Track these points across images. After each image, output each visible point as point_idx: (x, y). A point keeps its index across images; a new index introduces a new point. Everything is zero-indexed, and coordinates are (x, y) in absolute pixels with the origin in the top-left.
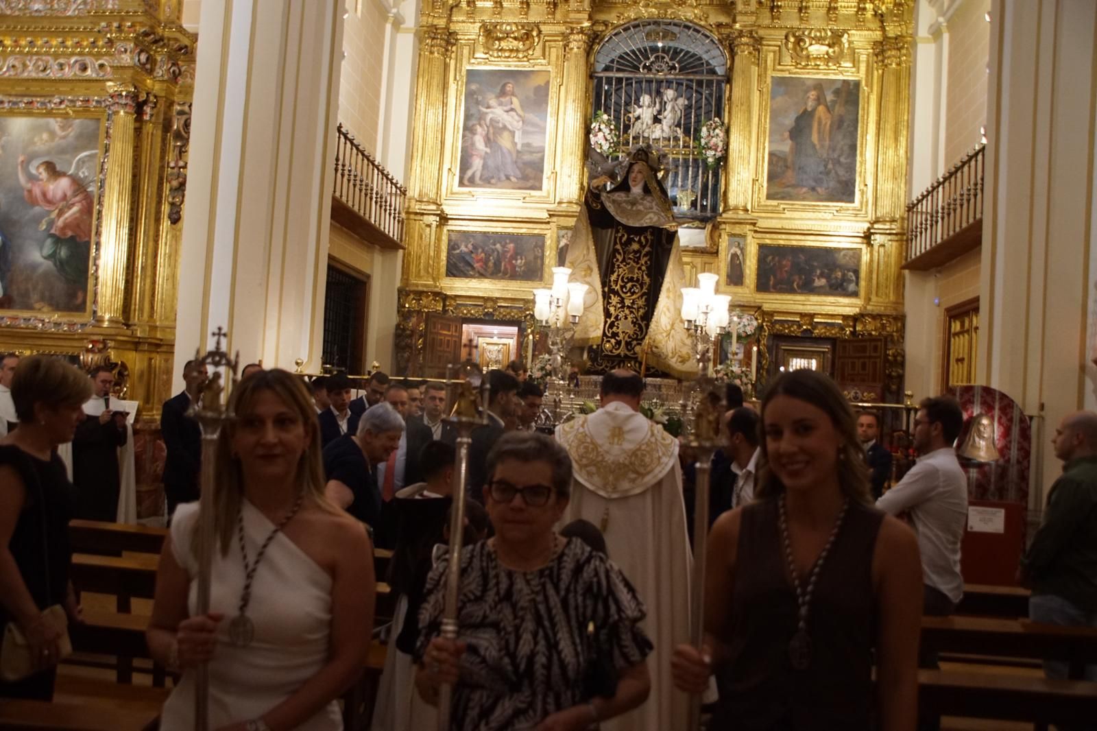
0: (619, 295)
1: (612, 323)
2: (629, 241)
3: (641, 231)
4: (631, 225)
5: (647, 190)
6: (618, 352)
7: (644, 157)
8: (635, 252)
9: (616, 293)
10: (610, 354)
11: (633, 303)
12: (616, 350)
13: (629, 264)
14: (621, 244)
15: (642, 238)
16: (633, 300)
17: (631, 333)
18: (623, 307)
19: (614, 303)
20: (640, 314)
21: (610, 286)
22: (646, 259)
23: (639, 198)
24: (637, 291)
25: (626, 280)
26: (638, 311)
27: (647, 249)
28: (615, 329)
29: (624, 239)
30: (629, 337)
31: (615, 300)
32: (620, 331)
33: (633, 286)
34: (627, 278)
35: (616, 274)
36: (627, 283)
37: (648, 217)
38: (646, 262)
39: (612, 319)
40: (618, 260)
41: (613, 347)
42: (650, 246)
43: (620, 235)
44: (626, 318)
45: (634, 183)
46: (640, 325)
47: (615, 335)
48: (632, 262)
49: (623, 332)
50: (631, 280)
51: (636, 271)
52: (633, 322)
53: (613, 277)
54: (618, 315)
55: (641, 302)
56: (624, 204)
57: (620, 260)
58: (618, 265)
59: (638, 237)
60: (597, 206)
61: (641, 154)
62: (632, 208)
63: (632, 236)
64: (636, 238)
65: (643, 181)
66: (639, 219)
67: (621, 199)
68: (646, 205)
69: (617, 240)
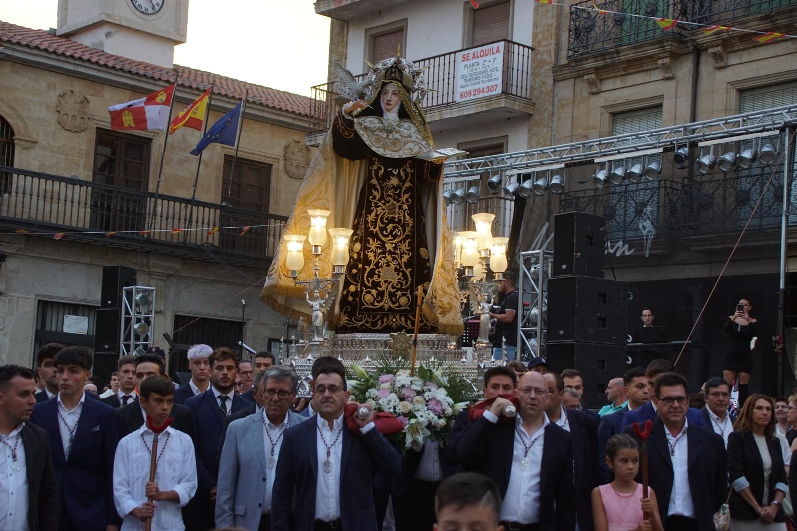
0: (379, 239)
1: (372, 271)
2: (387, 176)
3: (399, 163)
4: (388, 156)
5: (404, 114)
6: (381, 304)
7: (398, 76)
8: (395, 188)
9: (375, 236)
10: (371, 307)
11: (395, 248)
12: (378, 302)
13: (388, 202)
14: (378, 179)
15: (401, 171)
16: (395, 244)
17: (395, 282)
18: (384, 252)
19: (373, 248)
20: (404, 260)
21: (367, 228)
22: (407, 196)
23: (395, 124)
24: (399, 234)
25: (386, 221)
26: (402, 257)
27: (408, 184)
28: (375, 278)
29: (381, 172)
30: (393, 288)
31: (373, 244)
32: (382, 280)
33: (394, 227)
34: (387, 219)
35: (373, 214)
36: (387, 224)
37: (407, 147)
38: (407, 200)
39: (372, 267)
40: (374, 197)
41: (375, 299)
42: (412, 181)
43: (375, 168)
44: (388, 266)
45: (389, 107)
46: (403, 272)
47: (375, 285)
48: (391, 200)
49: (385, 282)
50: (391, 220)
51: (397, 210)
52: (396, 270)
53: (371, 218)
54: (378, 262)
55: (405, 247)
56: (378, 133)
57: (377, 198)
58: (376, 204)
59: (397, 171)
60: (350, 135)
61: (394, 72)
62: (388, 136)
63: (390, 169)
64: (395, 171)
65: (399, 104)
66: (397, 149)
67: (374, 126)
68: (403, 133)
69: (372, 174)
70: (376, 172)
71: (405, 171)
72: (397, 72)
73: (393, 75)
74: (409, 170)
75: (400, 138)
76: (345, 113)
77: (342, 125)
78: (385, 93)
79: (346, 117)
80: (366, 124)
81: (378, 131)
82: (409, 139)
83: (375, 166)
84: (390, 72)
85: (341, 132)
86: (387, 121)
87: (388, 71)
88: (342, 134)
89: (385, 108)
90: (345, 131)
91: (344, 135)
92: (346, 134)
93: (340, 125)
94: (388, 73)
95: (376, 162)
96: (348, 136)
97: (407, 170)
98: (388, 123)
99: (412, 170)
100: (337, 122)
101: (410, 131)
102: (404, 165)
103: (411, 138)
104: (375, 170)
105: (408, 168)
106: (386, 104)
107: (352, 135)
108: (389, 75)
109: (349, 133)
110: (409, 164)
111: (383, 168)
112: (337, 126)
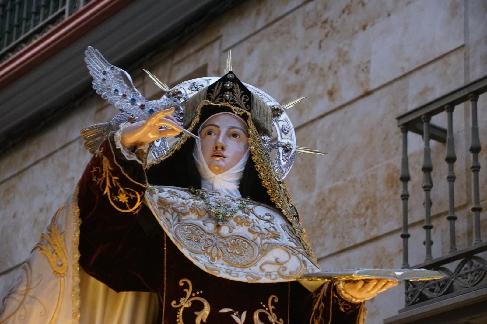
4: (223, 275)
15: (256, 316)
23: (234, 205)
29: (203, 315)
37: (271, 256)
43: (185, 303)
45: (217, 164)
56: (193, 219)
59: (244, 315)
60: (132, 202)
61: (231, 90)
62: (218, 226)
63: (225, 310)
64: (239, 316)
65: (243, 160)
66: (244, 259)
67: (184, 201)
68: (257, 227)
69: (178, 321)
70: (190, 314)
71: (263, 318)
73: (227, 95)
74: (272, 319)
75: (251, 236)
76: (124, 146)
77: (115, 172)
79: (125, 154)
80: (163, 195)
81: (193, 216)
82: (274, 240)
83: (186, 300)
84: (220, 89)
85: (107, 193)
86: (214, 196)
87: (215, 87)
88: (110, 199)
89: (210, 166)
90: (121, 191)
91: (115, 202)
92: (120, 200)
93: (107, 175)
94: (215, 91)
95: (188, 288)
96: (128, 206)
97: (269, 317)
98: (217, 200)
99: (281, 320)
100: (98, 169)
101: (272, 225)
102: (261, 303)
103: (277, 240)
104: (185, 309)
105: (271, 312)
106: (212, 156)
107: (138, 204)
108: (219, 96)
109: (130, 197)
110: (276, 301)
111: (209, 305)
112: (94, 180)
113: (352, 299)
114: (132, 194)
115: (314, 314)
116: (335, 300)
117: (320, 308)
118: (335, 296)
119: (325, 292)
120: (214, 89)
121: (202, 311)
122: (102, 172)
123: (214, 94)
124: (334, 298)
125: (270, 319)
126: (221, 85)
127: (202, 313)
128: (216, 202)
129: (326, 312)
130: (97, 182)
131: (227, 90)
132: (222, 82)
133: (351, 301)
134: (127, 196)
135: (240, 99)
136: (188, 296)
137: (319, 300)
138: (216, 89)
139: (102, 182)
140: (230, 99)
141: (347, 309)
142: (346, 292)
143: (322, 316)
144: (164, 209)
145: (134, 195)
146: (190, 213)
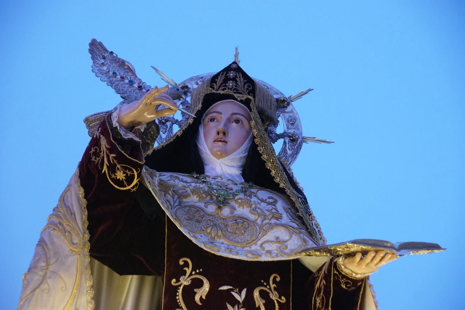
4: (223, 254)
15: (256, 293)
29: (202, 292)
56: (194, 201)
59: (244, 292)
60: (129, 180)
63: (225, 288)
64: (240, 293)
65: (246, 145)
66: (244, 238)
67: (185, 184)
68: (258, 208)
69: (178, 298)
70: (189, 293)
71: (264, 295)
72: (241, 80)
73: (231, 84)
74: (274, 296)
75: (252, 217)
76: (121, 125)
77: (112, 149)
78: (212, 120)
80: (164, 178)
81: (194, 198)
82: (273, 221)
83: (186, 279)
84: (223, 78)
85: (105, 171)
86: (216, 180)
87: (219, 77)
88: (108, 177)
89: (211, 150)
90: (118, 169)
91: (113, 180)
92: (118, 178)
93: (105, 153)
94: (219, 80)
95: (188, 267)
96: (125, 183)
97: (270, 295)
98: (219, 184)
99: (283, 298)
100: (96, 149)
101: (274, 207)
102: (262, 281)
103: (278, 220)
104: (185, 286)
105: (273, 289)
106: (214, 142)
107: (135, 181)
108: (222, 85)
109: (127, 174)
110: (278, 279)
111: (208, 282)
112: (93, 159)
113: (352, 274)
114: (129, 171)
115: (316, 292)
116: (336, 277)
117: (321, 285)
118: (335, 272)
119: (326, 270)
120: (218, 79)
121: (201, 288)
122: (100, 152)
123: (217, 83)
124: (334, 274)
125: (271, 297)
126: (224, 75)
127: (201, 290)
128: (218, 185)
129: (327, 288)
130: (96, 162)
131: (230, 79)
132: (225, 72)
133: (351, 277)
134: (124, 173)
135: (243, 87)
136: (188, 274)
137: (320, 278)
138: (219, 79)
139: (100, 161)
140: (233, 87)
141: (348, 285)
142: (346, 268)
143: (323, 293)
144: (165, 191)
145: (131, 172)
146: (192, 196)
